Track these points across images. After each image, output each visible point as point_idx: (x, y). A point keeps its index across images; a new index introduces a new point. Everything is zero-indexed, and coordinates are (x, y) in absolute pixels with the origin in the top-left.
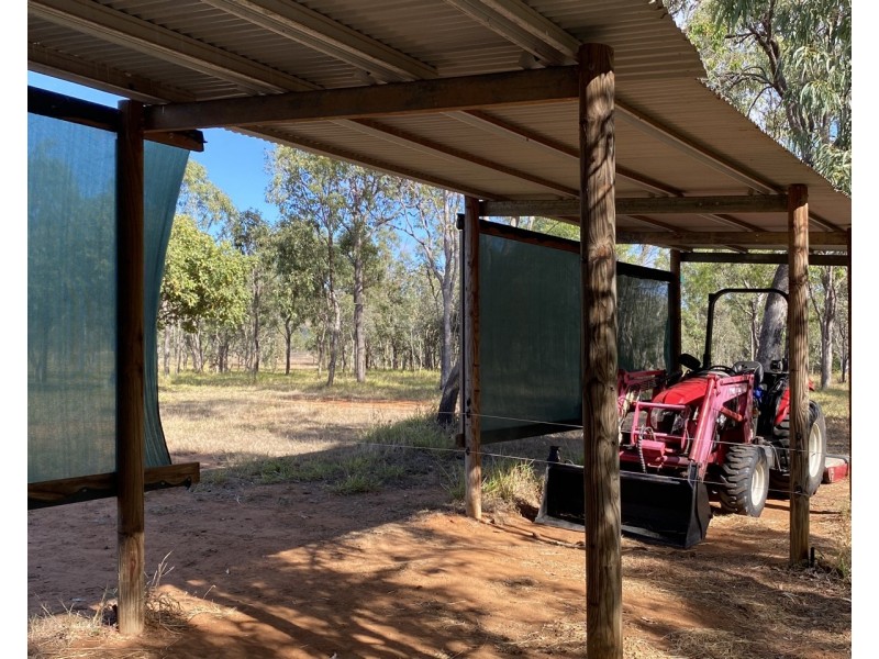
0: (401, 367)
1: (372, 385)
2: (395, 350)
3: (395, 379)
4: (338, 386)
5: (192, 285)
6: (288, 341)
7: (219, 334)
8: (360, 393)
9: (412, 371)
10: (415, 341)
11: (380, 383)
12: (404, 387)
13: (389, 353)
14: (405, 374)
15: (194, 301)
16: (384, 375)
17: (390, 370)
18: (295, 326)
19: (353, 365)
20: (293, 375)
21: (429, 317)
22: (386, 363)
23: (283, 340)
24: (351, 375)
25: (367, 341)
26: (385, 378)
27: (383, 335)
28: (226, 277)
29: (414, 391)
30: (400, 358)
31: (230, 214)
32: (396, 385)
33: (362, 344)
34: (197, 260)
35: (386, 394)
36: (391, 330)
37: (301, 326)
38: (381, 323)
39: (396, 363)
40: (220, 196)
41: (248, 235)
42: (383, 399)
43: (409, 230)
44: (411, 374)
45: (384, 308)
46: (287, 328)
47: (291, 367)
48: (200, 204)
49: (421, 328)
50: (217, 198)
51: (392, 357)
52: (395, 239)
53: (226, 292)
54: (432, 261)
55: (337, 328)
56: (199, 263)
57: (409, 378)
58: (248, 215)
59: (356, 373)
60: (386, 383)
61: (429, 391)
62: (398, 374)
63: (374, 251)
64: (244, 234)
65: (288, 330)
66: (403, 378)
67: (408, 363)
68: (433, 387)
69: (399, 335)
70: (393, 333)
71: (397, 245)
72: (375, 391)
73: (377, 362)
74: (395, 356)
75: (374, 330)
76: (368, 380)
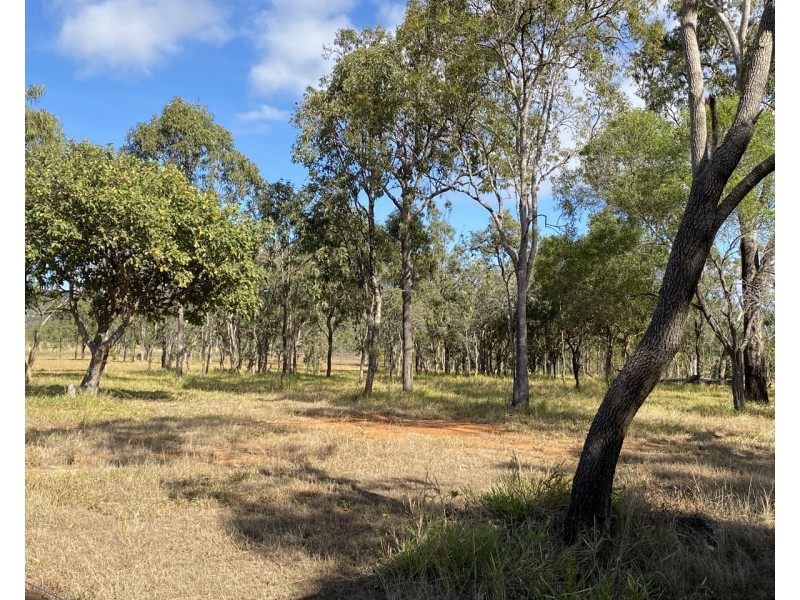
0: (453, 370)
1: (421, 395)
2: (447, 352)
3: (448, 386)
4: (379, 396)
5: (185, 259)
6: (330, 339)
7: (257, 332)
8: (405, 407)
9: (467, 375)
10: (470, 342)
11: (432, 393)
12: (462, 399)
13: (441, 355)
14: (460, 379)
15: (187, 281)
16: (436, 379)
17: (442, 375)
18: (336, 324)
19: (400, 368)
20: (334, 378)
21: (486, 316)
22: (437, 365)
23: (325, 339)
24: (397, 379)
25: (417, 342)
26: (437, 384)
27: (433, 335)
28: (229, 248)
29: (478, 406)
30: (453, 362)
31: (257, 188)
32: (451, 395)
33: (410, 344)
34: (192, 225)
35: (440, 410)
36: (444, 330)
37: (344, 323)
38: (432, 322)
39: (448, 367)
40: (247, 165)
41: (278, 210)
42: (436, 418)
43: (473, 192)
44: (466, 380)
45: (437, 304)
46: (329, 326)
47: (332, 368)
48: (225, 177)
49: (476, 328)
50: (242, 167)
51: (443, 359)
52: (449, 231)
53: (230, 269)
54: (502, 234)
55: (378, 321)
56: (193, 230)
57: (463, 385)
58: (278, 187)
59: (403, 379)
60: (439, 394)
61: (498, 408)
62: (451, 379)
63: (426, 240)
64: (273, 210)
65: (330, 328)
66: (458, 385)
67: (461, 367)
68: (500, 400)
69: (452, 335)
70: (446, 333)
71: (451, 238)
72: (425, 405)
73: (428, 364)
74: (447, 359)
75: (424, 330)
76: (416, 387)
